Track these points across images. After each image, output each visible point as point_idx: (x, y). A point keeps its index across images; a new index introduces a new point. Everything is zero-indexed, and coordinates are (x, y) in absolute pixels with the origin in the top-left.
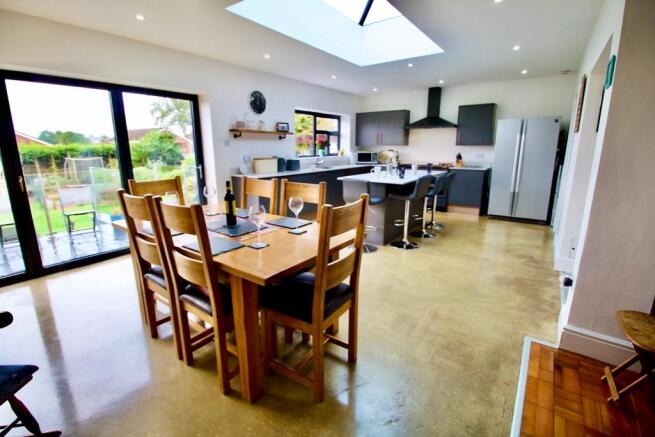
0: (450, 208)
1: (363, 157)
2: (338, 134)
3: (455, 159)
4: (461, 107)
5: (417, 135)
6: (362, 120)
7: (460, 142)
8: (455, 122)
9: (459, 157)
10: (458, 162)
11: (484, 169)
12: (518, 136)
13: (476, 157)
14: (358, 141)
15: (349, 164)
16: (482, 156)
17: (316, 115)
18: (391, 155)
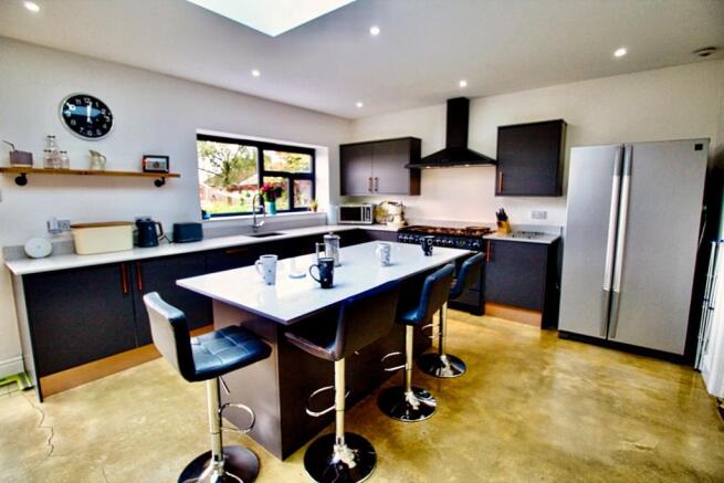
0: (488, 308)
1: (348, 214)
2: (311, 177)
3: (495, 220)
4: (502, 130)
5: (433, 178)
6: (349, 155)
7: (501, 191)
8: (493, 156)
9: (502, 217)
10: (499, 224)
11: (548, 241)
12: (616, 179)
13: (534, 217)
14: (344, 187)
15: (327, 224)
16: (544, 216)
17: (262, 146)
18: (392, 210)
